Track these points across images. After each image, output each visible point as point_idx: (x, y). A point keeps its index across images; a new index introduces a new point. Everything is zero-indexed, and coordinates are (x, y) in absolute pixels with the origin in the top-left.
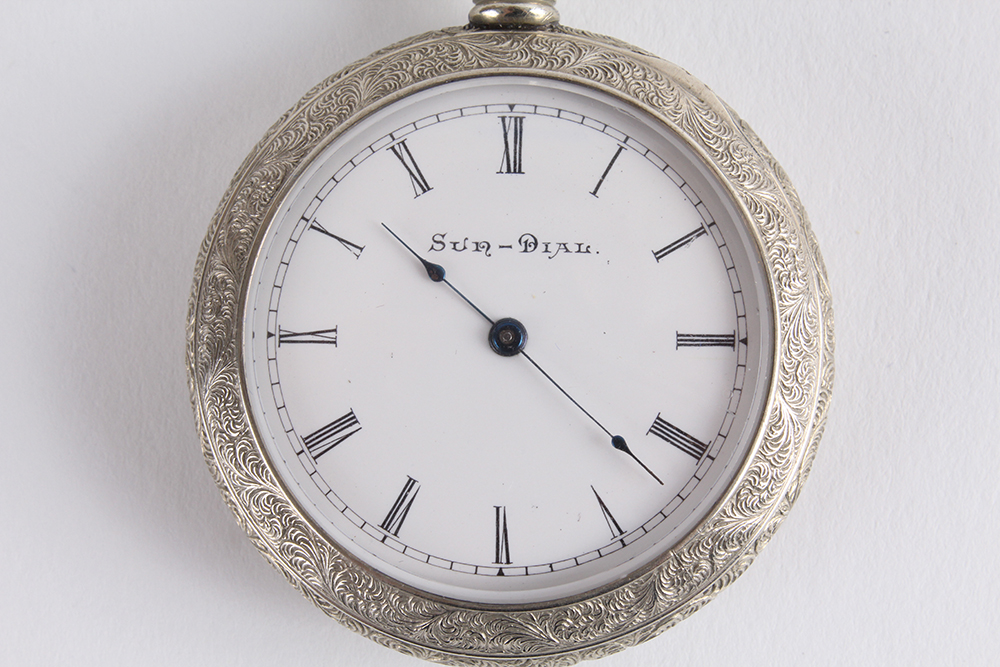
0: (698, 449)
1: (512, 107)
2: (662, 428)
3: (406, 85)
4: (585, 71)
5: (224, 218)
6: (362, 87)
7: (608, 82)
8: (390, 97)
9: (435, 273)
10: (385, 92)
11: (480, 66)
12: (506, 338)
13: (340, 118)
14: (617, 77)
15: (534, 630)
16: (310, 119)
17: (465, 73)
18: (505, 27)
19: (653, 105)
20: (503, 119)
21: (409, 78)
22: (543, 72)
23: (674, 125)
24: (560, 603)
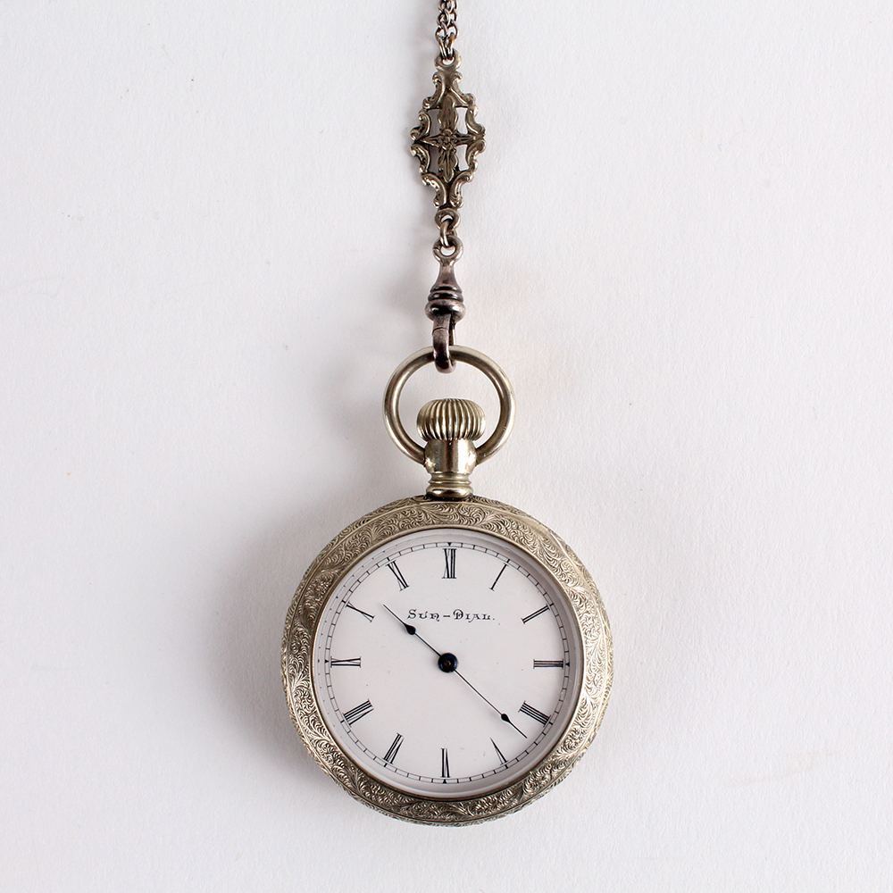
0: (544, 719)
1: (450, 544)
2: (526, 709)
3: (396, 533)
4: (486, 526)
5: (301, 599)
6: (373, 533)
7: (499, 532)
8: (387, 539)
9: (411, 630)
10: (385, 536)
11: (433, 523)
12: (447, 663)
13: (362, 550)
14: (503, 529)
15: (461, 810)
16: (346, 549)
17: (426, 527)
18: (446, 499)
19: (522, 544)
20: (445, 550)
21: (397, 529)
22: (466, 527)
23: (533, 554)
24: (475, 798)
